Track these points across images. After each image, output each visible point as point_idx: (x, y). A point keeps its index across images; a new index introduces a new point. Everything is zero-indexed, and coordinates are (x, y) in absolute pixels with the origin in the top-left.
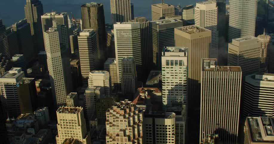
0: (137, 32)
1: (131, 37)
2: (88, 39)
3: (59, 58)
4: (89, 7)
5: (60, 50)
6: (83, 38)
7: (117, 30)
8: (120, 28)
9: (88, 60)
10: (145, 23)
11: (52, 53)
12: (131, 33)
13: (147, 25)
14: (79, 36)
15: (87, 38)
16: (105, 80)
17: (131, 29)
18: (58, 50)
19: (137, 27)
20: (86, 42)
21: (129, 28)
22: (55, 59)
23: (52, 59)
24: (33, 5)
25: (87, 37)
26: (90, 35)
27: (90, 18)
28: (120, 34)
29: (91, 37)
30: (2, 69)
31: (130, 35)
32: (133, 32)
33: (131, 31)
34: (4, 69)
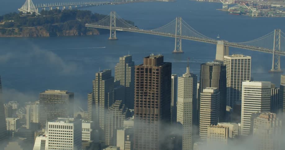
0: (267, 92)
1: (261, 97)
2: (213, 97)
3: (190, 104)
4: (211, 65)
5: (192, 96)
6: (207, 95)
7: (245, 88)
8: (249, 86)
9: (209, 120)
10: (275, 90)
11: (184, 98)
12: (261, 92)
13: (277, 92)
14: (202, 92)
15: (211, 96)
16: (234, 131)
17: (261, 88)
18: (190, 96)
19: (268, 86)
20: (209, 100)
21: (259, 87)
22: (187, 104)
23: (184, 103)
24: (127, 64)
25: (212, 94)
26: (215, 92)
27: (211, 78)
28: (248, 93)
29: (215, 95)
30: (122, 116)
31: (259, 94)
32: (263, 91)
33: (261, 90)
34: (124, 116)
